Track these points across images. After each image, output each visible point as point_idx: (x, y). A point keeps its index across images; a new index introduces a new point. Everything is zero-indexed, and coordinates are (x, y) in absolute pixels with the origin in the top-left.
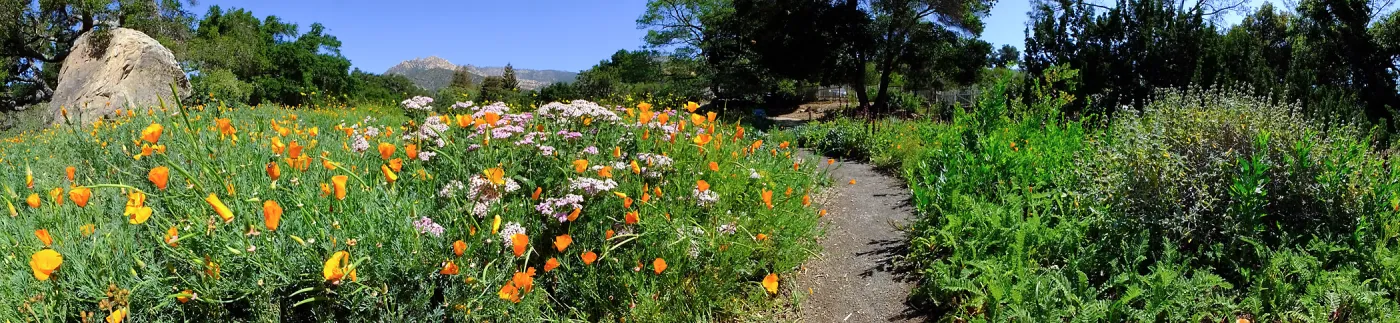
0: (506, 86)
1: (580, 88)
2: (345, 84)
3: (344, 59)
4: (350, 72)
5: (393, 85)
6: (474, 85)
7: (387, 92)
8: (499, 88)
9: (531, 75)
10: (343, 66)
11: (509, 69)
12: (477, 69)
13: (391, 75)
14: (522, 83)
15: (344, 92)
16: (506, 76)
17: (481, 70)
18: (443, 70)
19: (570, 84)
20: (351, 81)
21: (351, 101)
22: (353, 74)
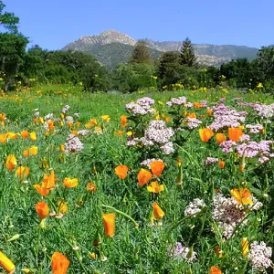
0: (184, 62)
1: (260, 66)
2: (21, 62)
3: (21, 36)
4: (27, 51)
5: (71, 62)
6: (152, 61)
7: (65, 69)
8: (176, 64)
9: (210, 50)
10: (20, 44)
11: (187, 44)
12: (155, 43)
13: (70, 51)
14: (200, 58)
15: (21, 70)
16: (184, 51)
17: (160, 44)
18: (121, 45)
19: (250, 61)
20: (27, 59)
21: (27, 80)
22: (29, 52)
